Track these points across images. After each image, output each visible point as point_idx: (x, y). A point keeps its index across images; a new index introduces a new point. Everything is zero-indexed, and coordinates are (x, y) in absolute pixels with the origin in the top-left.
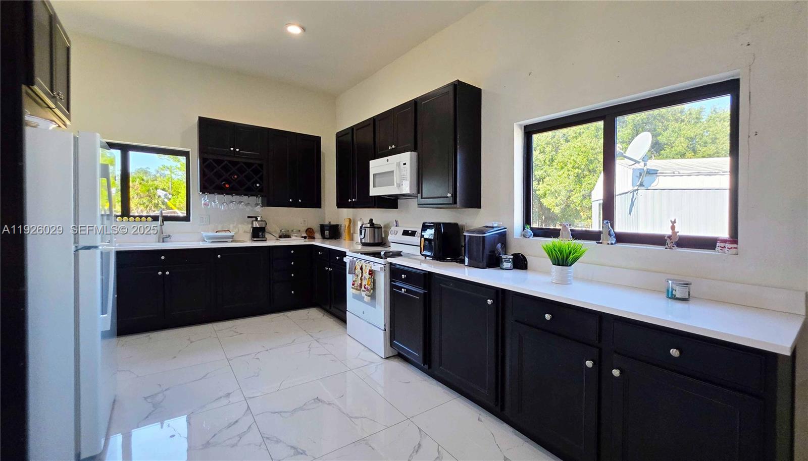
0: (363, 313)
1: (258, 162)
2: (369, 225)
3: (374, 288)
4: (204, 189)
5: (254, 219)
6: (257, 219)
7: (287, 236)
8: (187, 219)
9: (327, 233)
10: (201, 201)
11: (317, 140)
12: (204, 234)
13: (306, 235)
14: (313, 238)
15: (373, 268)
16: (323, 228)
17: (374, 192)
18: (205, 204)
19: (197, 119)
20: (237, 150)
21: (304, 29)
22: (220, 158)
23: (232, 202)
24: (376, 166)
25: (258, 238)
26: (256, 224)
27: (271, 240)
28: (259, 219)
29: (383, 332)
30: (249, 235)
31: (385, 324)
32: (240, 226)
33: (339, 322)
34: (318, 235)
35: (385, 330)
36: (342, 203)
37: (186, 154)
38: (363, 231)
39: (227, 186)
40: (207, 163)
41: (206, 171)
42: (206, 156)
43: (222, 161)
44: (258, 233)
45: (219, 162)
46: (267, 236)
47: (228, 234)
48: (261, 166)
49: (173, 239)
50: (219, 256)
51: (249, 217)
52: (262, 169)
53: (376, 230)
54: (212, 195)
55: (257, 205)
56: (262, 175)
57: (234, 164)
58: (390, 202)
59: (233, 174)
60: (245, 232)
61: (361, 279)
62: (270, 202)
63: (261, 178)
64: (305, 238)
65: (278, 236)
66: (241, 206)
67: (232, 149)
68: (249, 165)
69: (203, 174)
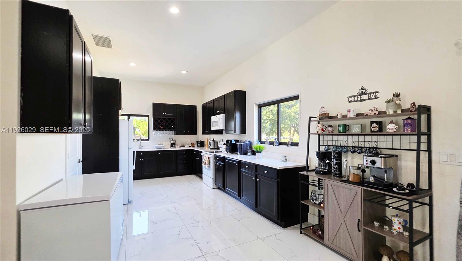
0: (207, 173)
1: (173, 118)
2: (212, 141)
3: (210, 164)
4: (154, 129)
5: (171, 140)
6: (172, 140)
7: (184, 146)
8: (148, 140)
9: (199, 144)
10: (153, 133)
11: (195, 107)
12: (154, 146)
13: (191, 146)
14: (194, 147)
15: (209, 156)
16: (197, 142)
17: (213, 128)
18: (154, 135)
19: (152, 103)
20: (166, 114)
21: (187, 71)
22: (159, 117)
23: (163, 133)
24: (214, 118)
25: (173, 147)
26: (172, 142)
27: (178, 148)
28: (173, 140)
29: (212, 179)
30: (170, 146)
31: (213, 176)
32: (166, 142)
33: (200, 178)
34: (196, 146)
35: (213, 178)
36: (204, 133)
37: (148, 116)
38: (210, 143)
39: (162, 127)
40: (155, 119)
41: (155, 122)
42: (155, 117)
43: (160, 118)
44: (173, 145)
45: (159, 119)
46: (176, 146)
47: (162, 145)
48: (174, 119)
49: (144, 147)
50: (159, 154)
51: (169, 139)
52: (174, 120)
53: (215, 143)
54: (157, 131)
55: (172, 134)
56: (174, 123)
57: (164, 119)
58: (220, 132)
59: (164, 123)
60: (168, 145)
61: (206, 161)
62: (177, 133)
63: (174, 124)
64: (190, 147)
65: (180, 146)
66: (167, 135)
67: (164, 114)
68: (169, 119)
69: (154, 123)
